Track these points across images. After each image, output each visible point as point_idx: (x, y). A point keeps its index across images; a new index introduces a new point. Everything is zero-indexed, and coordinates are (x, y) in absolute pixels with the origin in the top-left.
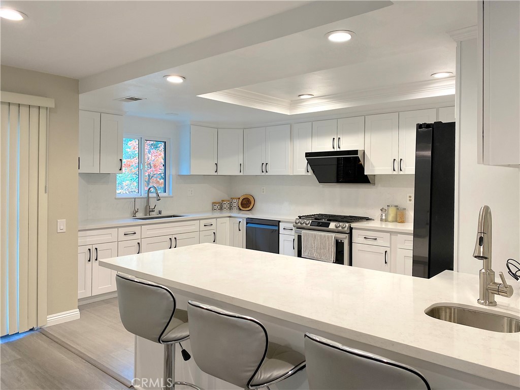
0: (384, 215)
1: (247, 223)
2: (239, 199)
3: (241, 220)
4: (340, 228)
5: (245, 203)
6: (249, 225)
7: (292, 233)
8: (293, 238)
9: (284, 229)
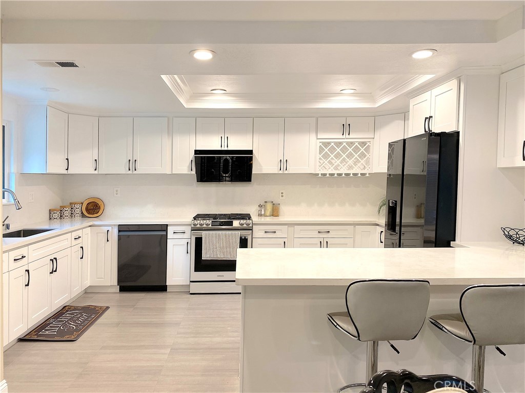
1: (119, 231)
2: (82, 204)
3: (109, 228)
4: (245, 225)
5: (92, 208)
6: (121, 233)
7: (185, 236)
8: (186, 241)
9: (174, 233)
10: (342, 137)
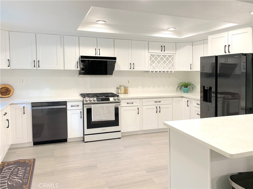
0: (120, 91)
3: (24, 105)
4: (117, 100)
5: (4, 91)
6: (34, 108)
7: (79, 108)
8: (80, 111)
9: (72, 106)
10: (161, 52)
